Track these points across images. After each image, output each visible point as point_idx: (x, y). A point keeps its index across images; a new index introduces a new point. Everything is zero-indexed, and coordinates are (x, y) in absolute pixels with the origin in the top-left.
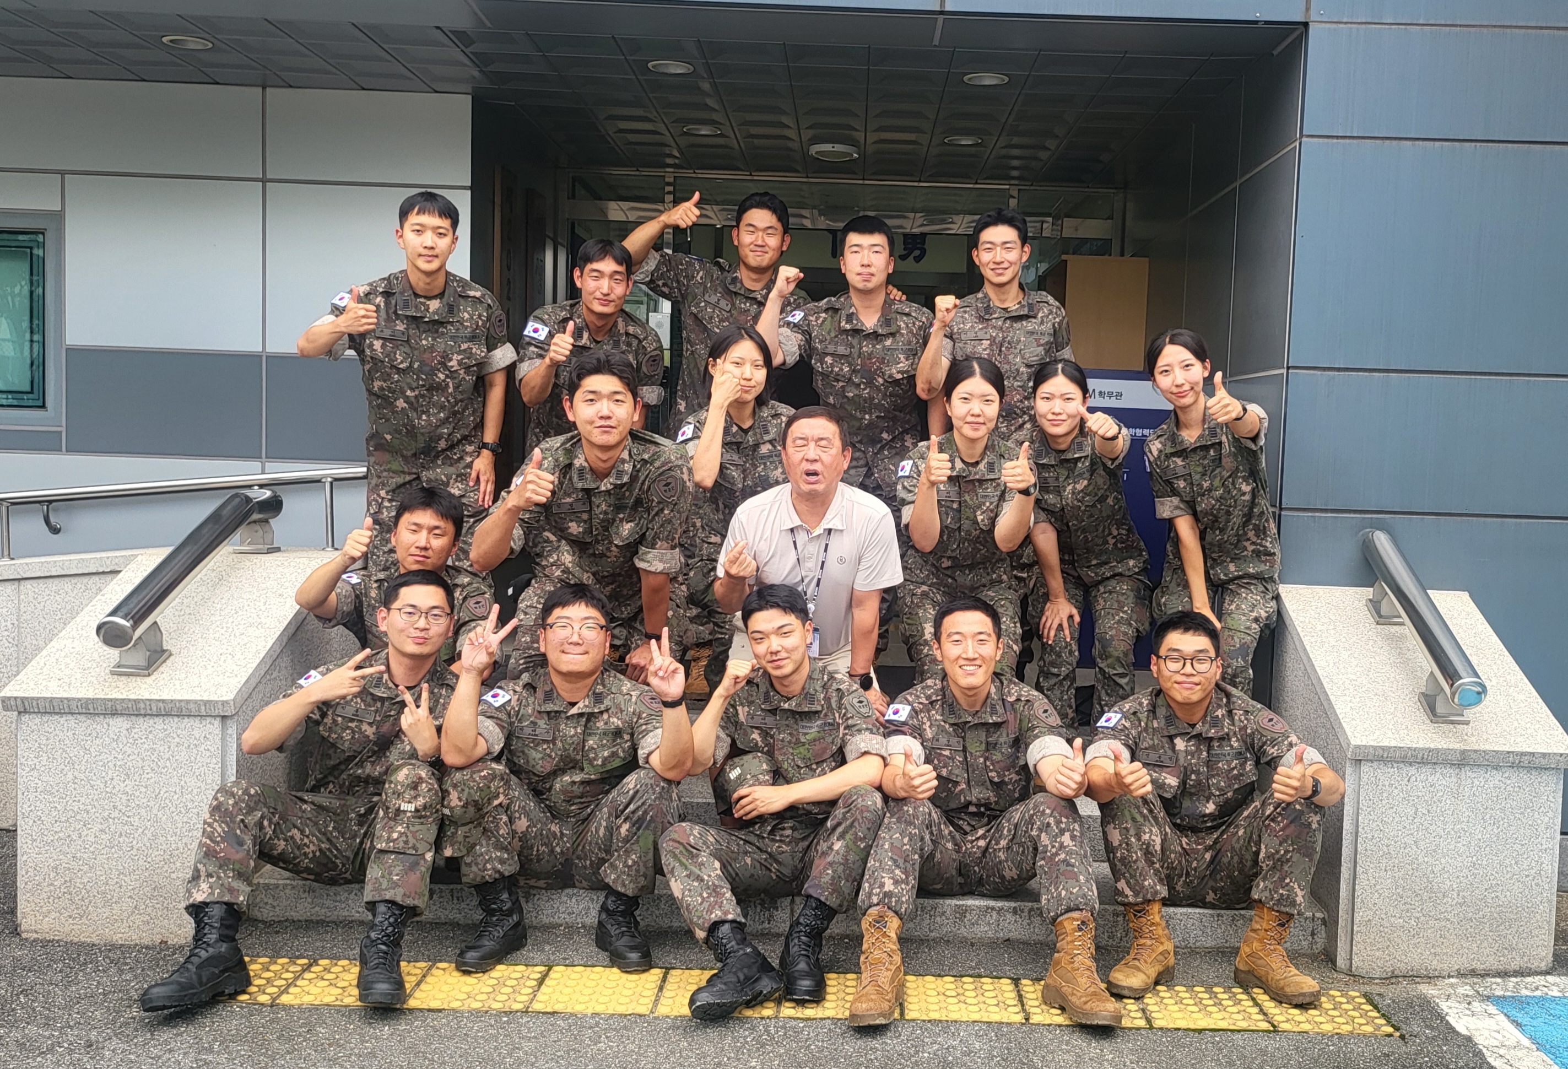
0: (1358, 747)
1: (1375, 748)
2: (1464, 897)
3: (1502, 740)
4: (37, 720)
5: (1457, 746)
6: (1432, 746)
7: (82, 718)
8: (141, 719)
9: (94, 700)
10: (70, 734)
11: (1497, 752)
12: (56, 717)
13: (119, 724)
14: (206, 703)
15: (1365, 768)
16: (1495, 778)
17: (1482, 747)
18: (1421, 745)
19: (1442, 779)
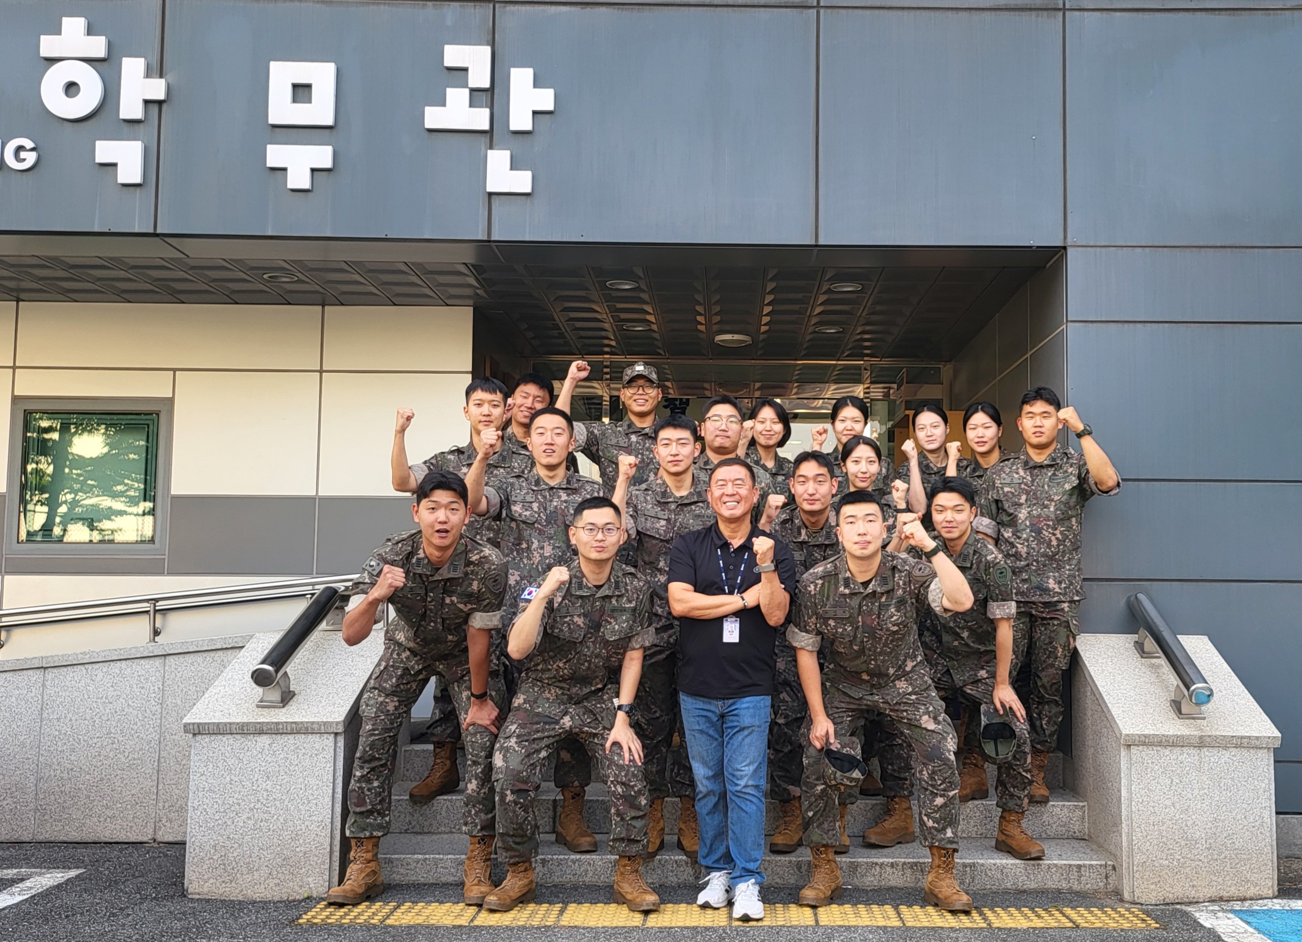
0: (1127, 735)
1: (1139, 736)
2: (1210, 844)
3: (1228, 729)
4: (207, 740)
5: (1196, 733)
6: (1179, 733)
7: (238, 737)
8: (279, 736)
9: (248, 724)
10: (229, 748)
11: (1224, 736)
12: (220, 737)
13: (265, 740)
14: (325, 723)
15: (1134, 749)
16: (1225, 755)
17: (1214, 733)
18: (1171, 733)
19: (1189, 756)
